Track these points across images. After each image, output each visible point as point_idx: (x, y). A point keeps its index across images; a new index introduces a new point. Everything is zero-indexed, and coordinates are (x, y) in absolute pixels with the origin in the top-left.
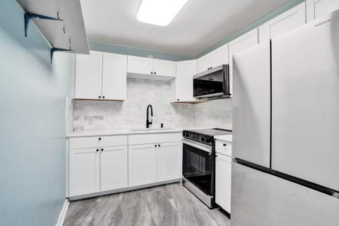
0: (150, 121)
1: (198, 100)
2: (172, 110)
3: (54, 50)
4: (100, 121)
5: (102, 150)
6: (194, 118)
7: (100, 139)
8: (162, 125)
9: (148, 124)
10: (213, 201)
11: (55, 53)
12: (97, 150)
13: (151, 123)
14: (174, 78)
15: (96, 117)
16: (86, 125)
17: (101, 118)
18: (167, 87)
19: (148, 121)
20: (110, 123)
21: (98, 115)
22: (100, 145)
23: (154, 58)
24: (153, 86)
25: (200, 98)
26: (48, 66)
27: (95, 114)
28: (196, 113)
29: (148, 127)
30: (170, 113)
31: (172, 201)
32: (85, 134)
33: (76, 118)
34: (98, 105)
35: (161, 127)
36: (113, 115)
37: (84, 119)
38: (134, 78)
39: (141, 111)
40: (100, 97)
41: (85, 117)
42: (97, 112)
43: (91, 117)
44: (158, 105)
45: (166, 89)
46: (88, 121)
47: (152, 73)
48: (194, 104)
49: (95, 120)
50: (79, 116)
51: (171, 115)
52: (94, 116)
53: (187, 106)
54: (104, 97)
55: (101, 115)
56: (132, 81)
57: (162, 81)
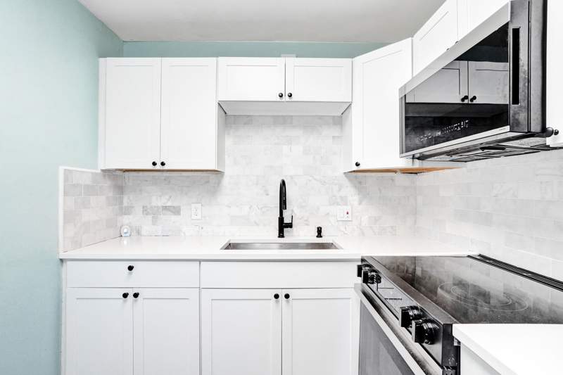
0: (287, 221)
2: (350, 192)
4: (174, 218)
5: (136, 295)
6: (415, 211)
7: (131, 268)
8: (319, 231)
9: (283, 226)
12: (125, 296)
13: (290, 225)
14: (350, 105)
15: (165, 208)
16: (147, 227)
17: (176, 211)
19: (281, 219)
21: (169, 204)
22: (132, 283)
24: (293, 133)
28: (420, 199)
29: (281, 235)
30: (344, 201)
33: (126, 211)
34: (169, 182)
35: (317, 237)
36: (202, 205)
37: (143, 211)
38: (249, 116)
39: (267, 195)
40: (154, 164)
41: (143, 207)
42: (167, 197)
43: (156, 209)
44: (310, 181)
45: (334, 137)
46: (150, 217)
47: (281, 96)
48: (416, 173)
49: (164, 214)
50: (133, 207)
51: (346, 204)
52: (163, 207)
53: (393, 180)
54: (163, 164)
55: (175, 204)
56: (245, 124)
57: (320, 117)
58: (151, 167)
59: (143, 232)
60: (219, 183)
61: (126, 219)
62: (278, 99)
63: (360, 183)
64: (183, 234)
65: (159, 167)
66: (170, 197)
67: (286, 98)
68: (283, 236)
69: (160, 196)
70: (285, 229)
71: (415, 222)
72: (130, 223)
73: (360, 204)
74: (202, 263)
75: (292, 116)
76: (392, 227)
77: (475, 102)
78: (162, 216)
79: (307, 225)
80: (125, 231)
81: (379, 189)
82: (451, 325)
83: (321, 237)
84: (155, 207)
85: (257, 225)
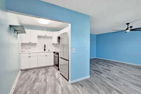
2: (52, 46)
3: (18, 33)
5: (30, 57)
9: (45, 50)
10: (58, 68)
11: (18, 34)
14: (52, 37)
15: (28, 48)
16: (26, 50)
17: (30, 48)
18: (51, 39)
20: (32, 50)
22: (30, 55)
23: (47, 31)
24: (46, 39)
26: (17, 37)
27: (28, 47)
29: (44, 51)
31: (49, 70)
32: (25, 53)
38: (40, 37)
40: (29, 42)
41: (25, 48)
47: (45, 35)
61: (22, 50)
79: (48, 50)
81: (56, 46)
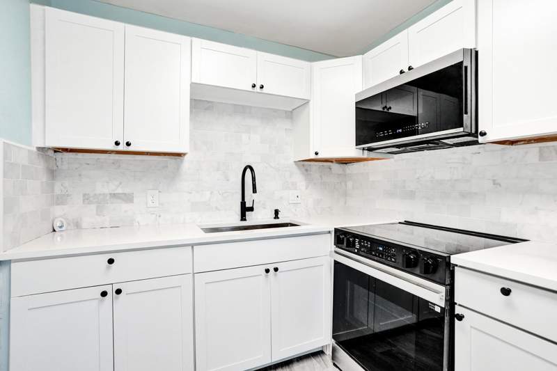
0: (248, 205)
1: (366, 154)
2: (298, 177)
4: (125, 206)
5: (119, 292)
6: (345, 194)
7: (111, 261)
8: (277, 212)
9: (245, 210)
12: (104, 294)
13: (251, 209)
14: (307, 102)
15: (114, 196)
16: (89, 216)
17: (128, 198)
18: (288, 124)
19: (243, 203)
21: (119, 191)
22: (114, 276)
25: (370, 149)
27: (112, 187)
28: (350, 184)
30: (294, 186)
33: (60, 200)
34: (120, 166)
35: (275, 218)
36: (160, 192)
37: (84, 200)
38: (208, 102)
39: (228, 180)
40: (117, 143)
41: (84, 195)
42: (117, 183)
43: (101, 197)
44: (266, 167)
45: (286, 129)
46: (93, 207)
47: (254, 86)
48: (346, 163)
49: (112, 203)
50: (68, 195)
51: (296, 189)
52: (110, 194)
53: (330, 169)
54: (128, 144)
55: (127, 191)
56: (206, 109)
57: (275, 111)
58: (112, 147)
59: (84, 225)
60: (178, 168)
61: (58, 211)
62: (250, 89)
63: (307, 170)
64: (137, 224)
65: (122, 147)
66: (121, 183)
67: (257, 89)
68: (245, 220)
69: (108, 182)
70: (247, 213)
71: (346, 203)
72: (65, 214)
73: (306, 189)
74: (195, 247)
75: (251, 107)
76: (329, 208)
77: (390, 111)
78: (109, 205)
79: (264, 208)
80: (58, 224)
81: (321, 176)
82: (449, 257)
83: (278, 218)
84: (100, 194)
85: (219, 210)
